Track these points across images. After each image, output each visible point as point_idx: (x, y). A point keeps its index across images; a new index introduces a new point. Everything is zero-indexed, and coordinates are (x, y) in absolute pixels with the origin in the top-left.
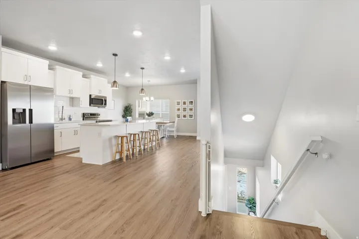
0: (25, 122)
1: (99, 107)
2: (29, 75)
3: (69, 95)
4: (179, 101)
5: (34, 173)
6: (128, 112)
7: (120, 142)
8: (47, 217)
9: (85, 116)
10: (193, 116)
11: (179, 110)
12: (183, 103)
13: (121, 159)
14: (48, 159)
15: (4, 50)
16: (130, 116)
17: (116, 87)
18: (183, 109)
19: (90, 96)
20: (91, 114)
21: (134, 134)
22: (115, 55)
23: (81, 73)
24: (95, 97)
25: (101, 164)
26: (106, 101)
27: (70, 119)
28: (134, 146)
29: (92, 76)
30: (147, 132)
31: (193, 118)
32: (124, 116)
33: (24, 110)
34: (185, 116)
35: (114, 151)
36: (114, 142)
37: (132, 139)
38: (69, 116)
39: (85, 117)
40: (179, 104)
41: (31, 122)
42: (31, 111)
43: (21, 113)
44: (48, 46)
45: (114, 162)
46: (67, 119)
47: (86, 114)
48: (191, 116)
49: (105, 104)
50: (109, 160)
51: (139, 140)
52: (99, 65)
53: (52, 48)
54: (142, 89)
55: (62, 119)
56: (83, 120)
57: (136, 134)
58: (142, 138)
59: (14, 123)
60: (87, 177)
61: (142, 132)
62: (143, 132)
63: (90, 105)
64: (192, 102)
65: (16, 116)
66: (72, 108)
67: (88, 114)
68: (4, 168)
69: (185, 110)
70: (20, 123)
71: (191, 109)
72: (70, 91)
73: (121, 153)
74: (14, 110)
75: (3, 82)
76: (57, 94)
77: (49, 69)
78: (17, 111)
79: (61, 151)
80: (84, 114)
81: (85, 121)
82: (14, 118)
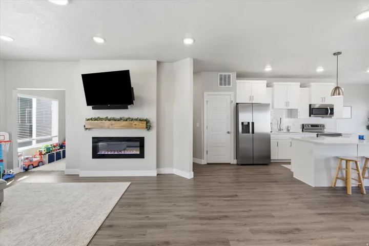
0: (249, 132)
1: (323, 117)
2: (252, 96)
3: (286, 108)
5: (252, 173)
7: (344, 166)
8: (246, 214)
13: (345, 189)
14: (266, 165)
15: (238, 81)
17: (339, 94)
19: (310, 105)
20: (313, 126)
23: (299, 83)
24: (319, 106)
25: (313, 186)
26: (332, 110)
27: (288, 130)
29: (312, 84)
33: (249, 123)
35: (334, 174)
36: (334, 164)
38: (287, 127)
39: (305, 128)
41: (253, 132)
42: (253, 123)
43: (247, 125)
44: (264, 69)
45: (333, 189)
46: (285, 130)
47: (306, 125)
49: (332, 113)
50: (325, 184)
52: (320, 70)
53: (268, 69)
55: (280, 130)
56: (303, 131)
59: (243, 132)
60: (291, 195)
63: (310, 116)
66: (290, 119)
67: (308, 125)
68: (239, 163)
70: (246, 133)
72: (287, 104)
73: (345, 180)
74: (242, 123)
75: (237, 104)
76: (275, 108)
77: (267, 87)
78: (244, 124)
79: (278, 160)
80: (303, 125)
81: (304, 133)
82: (243, 129)
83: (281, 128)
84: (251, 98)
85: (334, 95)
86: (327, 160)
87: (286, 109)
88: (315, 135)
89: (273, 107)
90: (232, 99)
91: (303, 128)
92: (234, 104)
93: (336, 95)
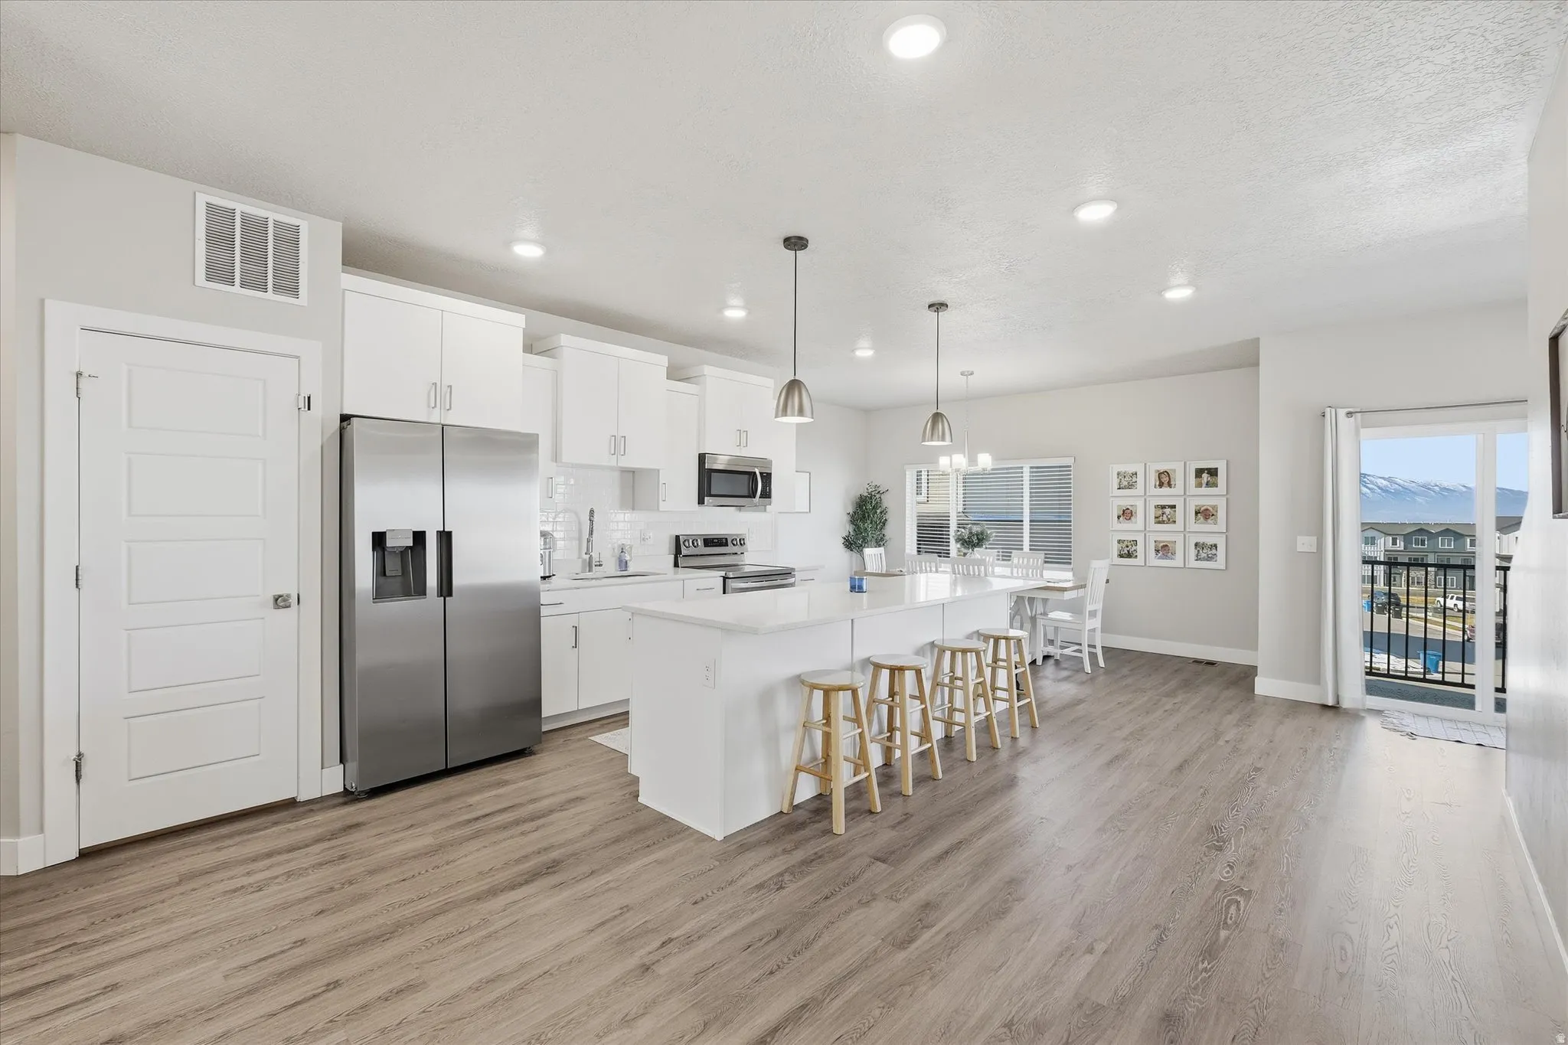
0: (421, 591)
2: (446, 382)
3: (613, 463)
4: (1130, 469)
6: (868, 525)
7: (818, 714)
9: (680, 551)
10: (1221, 552)
11: (1127, 514)
12: (1153, 479)
14: (517, 753)
15: (353, 281)
16: (880, 542)
17: (801, 412)
18: (1152, 513)
19: (702, 458)
20: (709, 541)
21: (893, 670)
22: (795, 243)
23: (663, 360)
24: (729, 463)
26: (767, 477)
27: (623, 564)
28: (891, 729)
29: (707, 370)
30: (964, 651)
31: (1220, 562)
32: (853, 543)
33: (419, 537)
34: (1164, 550)
35: (787, 760)
36: (786, 712)
37: (883, 692)
38: (617, 552)
39: (684, 551)
40: (1130, 486)
41: (446, 587)
42: (445, 538)
43: (407, 548)
46: (611, 567)
47: (686, 538)
48: (1206, 550)
49: (766, 494)
51: (921, 697)
52: (735, 312)
53: (527, 249)
54: (937, 417)
55: (590, 565)
56: (676, 565)
57: (902, 669)
58: (936, 684)
59: (380, 593)
61: (937, 649)
62: (942, 651)
63: (701, 502)
64: (1213, 472)
65: (393, 566)
66: (631, 515)
67: (695, 538)
69: (1164, 514)
70: (407, 593)
71: (1205, 514)
72: (618, 444)
73: (823, 768)
74: (379, 539)
75: (345, 418)
76: (566, 457)
77: (529, 348)
78: (390, 543)
79: (578, 712)
80: (677, 537)
81: (683, 574)
82: (381, 571)
83: (595, 555)
84: (440, 393)
85: (785, 413)
86: (766, 699)
87: (611, 468)
88: (715, 578)
89: (556, 457)
90: (313, 386)
91: (678, 551)
92: (325, 416)
93: (793, 415)
